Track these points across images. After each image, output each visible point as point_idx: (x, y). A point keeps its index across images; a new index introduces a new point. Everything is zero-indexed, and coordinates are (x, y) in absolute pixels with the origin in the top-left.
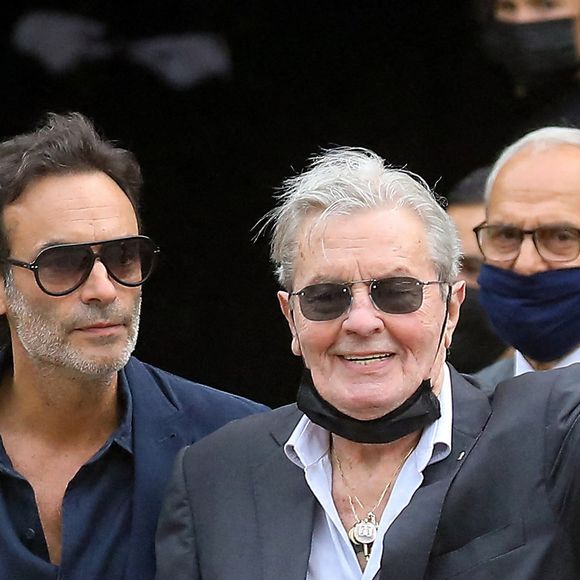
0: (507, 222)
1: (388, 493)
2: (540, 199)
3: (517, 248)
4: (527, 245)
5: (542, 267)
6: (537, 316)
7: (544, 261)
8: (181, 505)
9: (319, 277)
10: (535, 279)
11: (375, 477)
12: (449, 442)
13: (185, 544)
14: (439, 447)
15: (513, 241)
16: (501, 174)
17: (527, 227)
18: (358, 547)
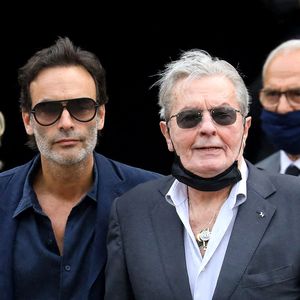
0: (273, 88)
1: (215, 218)
2: (288, 76)
3: (278, 101)
4: (283, 99)
5: (291, 110)
6: (288, 133)
7: (292, 106)
8: (116, 225)
9: (186, 108)
10: (287, 115)
11: (209, 209)
12: (245, 193)
13: (118, 245)
14: (240, 196)
15: (276, 97)
16: (270, 64)
17: (283, 90)
18: (200, 244)
